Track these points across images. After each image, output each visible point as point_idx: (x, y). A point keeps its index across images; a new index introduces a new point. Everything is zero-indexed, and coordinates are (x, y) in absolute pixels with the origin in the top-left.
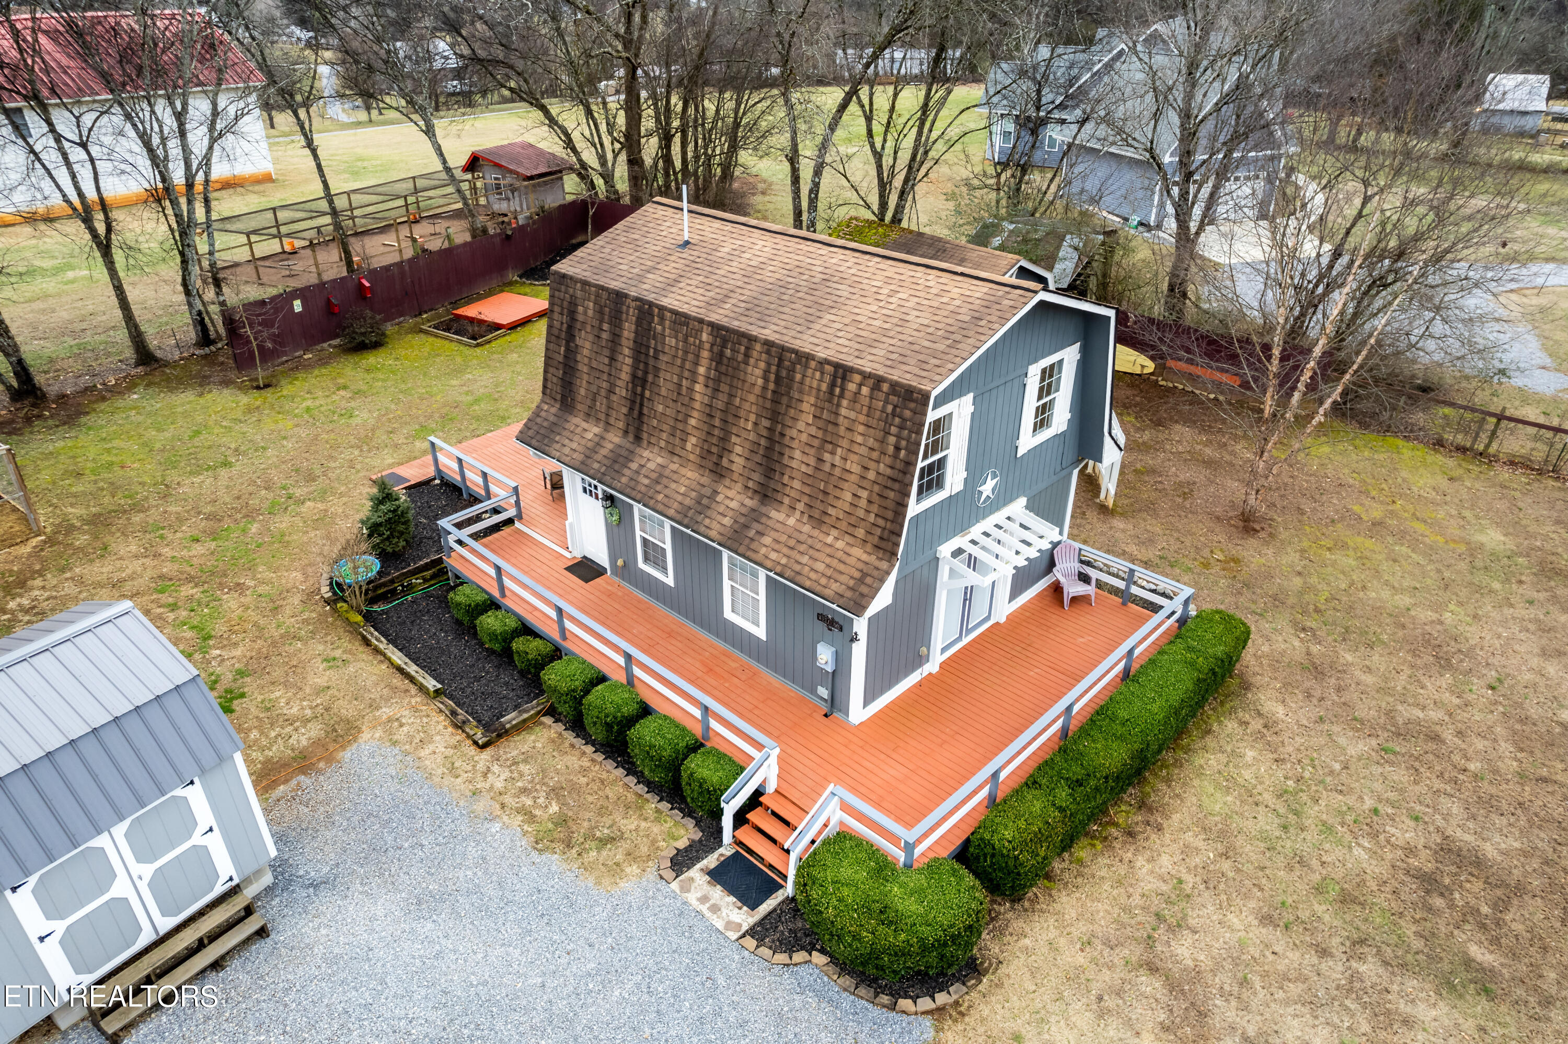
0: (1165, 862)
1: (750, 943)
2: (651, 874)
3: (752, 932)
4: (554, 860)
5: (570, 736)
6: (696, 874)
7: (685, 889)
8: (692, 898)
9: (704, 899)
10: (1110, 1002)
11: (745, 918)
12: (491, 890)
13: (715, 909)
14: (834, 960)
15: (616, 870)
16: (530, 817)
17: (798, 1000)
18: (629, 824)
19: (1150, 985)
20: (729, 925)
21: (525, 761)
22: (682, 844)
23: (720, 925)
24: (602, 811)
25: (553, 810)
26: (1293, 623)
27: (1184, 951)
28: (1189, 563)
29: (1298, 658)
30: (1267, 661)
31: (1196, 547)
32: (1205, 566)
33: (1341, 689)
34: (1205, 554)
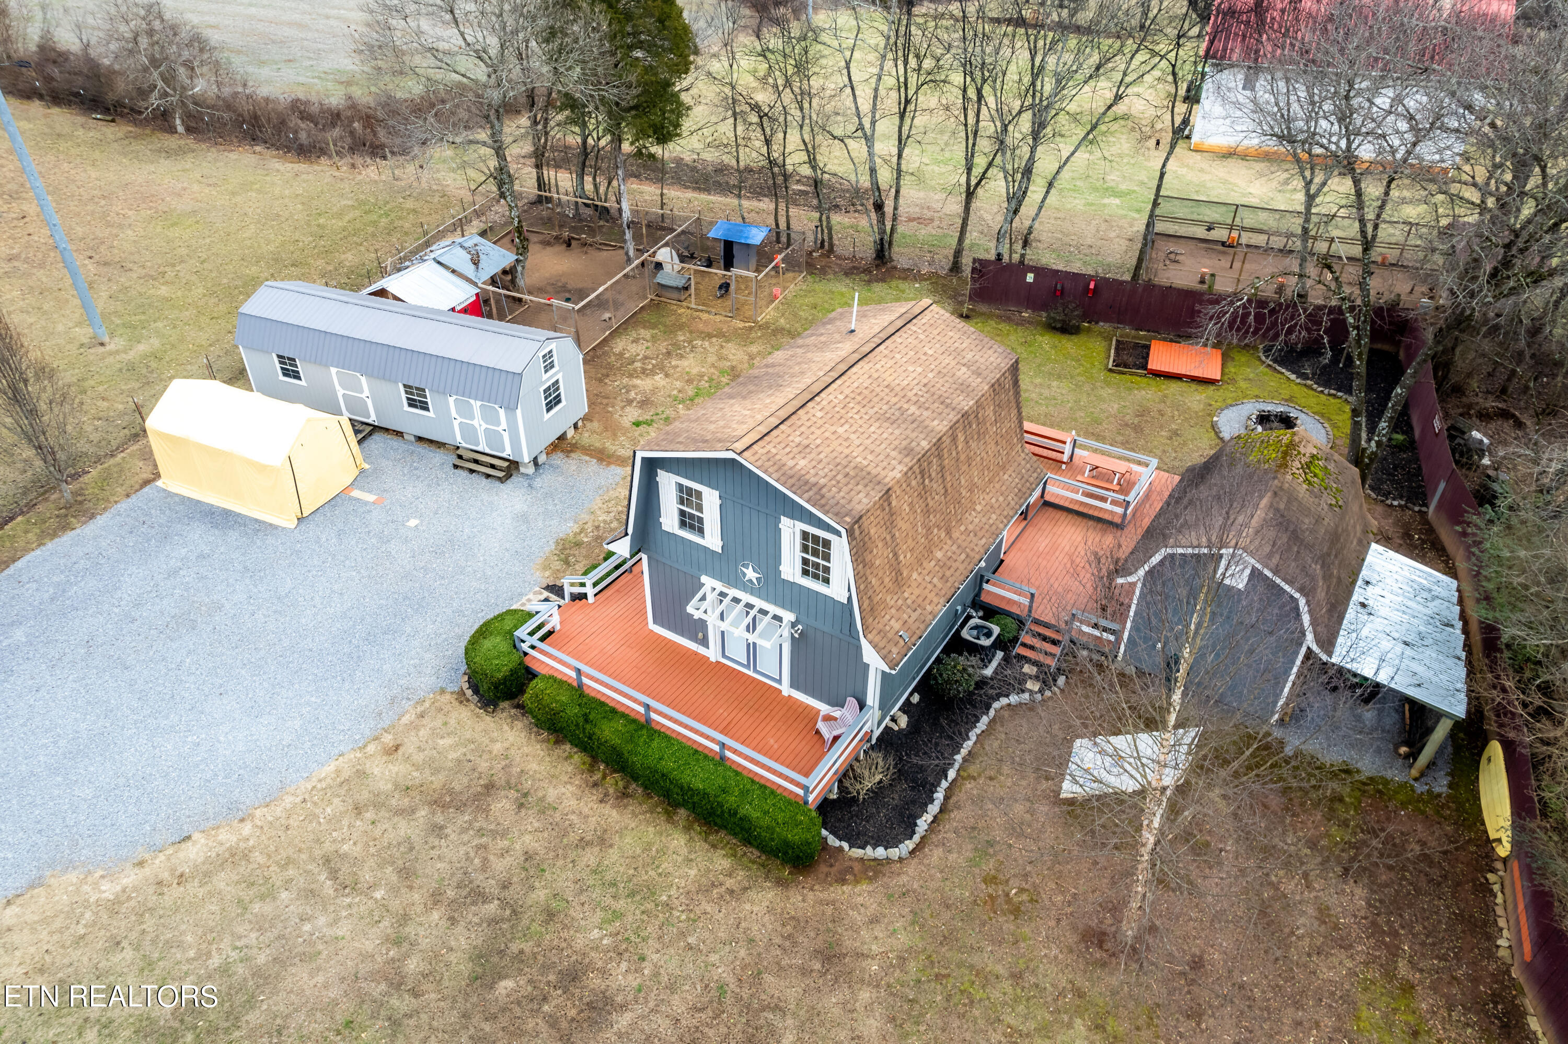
2: (545, 580)
4: (550, 547)
7: (535, 593)
8: (530, 596)
15: (547, 567)
16: (578, 534)
18: (580, 567)
19: (478, 785)
24: (586, 557)
25: (586, 540)
26: (910, 950)
27: (502, 806)
28: (989, 866)
29: (848, 944)
30: (829, 910)
31: (1026, 876)
32: (990, 880)
33: (805, 972)
34: (1015, 882)
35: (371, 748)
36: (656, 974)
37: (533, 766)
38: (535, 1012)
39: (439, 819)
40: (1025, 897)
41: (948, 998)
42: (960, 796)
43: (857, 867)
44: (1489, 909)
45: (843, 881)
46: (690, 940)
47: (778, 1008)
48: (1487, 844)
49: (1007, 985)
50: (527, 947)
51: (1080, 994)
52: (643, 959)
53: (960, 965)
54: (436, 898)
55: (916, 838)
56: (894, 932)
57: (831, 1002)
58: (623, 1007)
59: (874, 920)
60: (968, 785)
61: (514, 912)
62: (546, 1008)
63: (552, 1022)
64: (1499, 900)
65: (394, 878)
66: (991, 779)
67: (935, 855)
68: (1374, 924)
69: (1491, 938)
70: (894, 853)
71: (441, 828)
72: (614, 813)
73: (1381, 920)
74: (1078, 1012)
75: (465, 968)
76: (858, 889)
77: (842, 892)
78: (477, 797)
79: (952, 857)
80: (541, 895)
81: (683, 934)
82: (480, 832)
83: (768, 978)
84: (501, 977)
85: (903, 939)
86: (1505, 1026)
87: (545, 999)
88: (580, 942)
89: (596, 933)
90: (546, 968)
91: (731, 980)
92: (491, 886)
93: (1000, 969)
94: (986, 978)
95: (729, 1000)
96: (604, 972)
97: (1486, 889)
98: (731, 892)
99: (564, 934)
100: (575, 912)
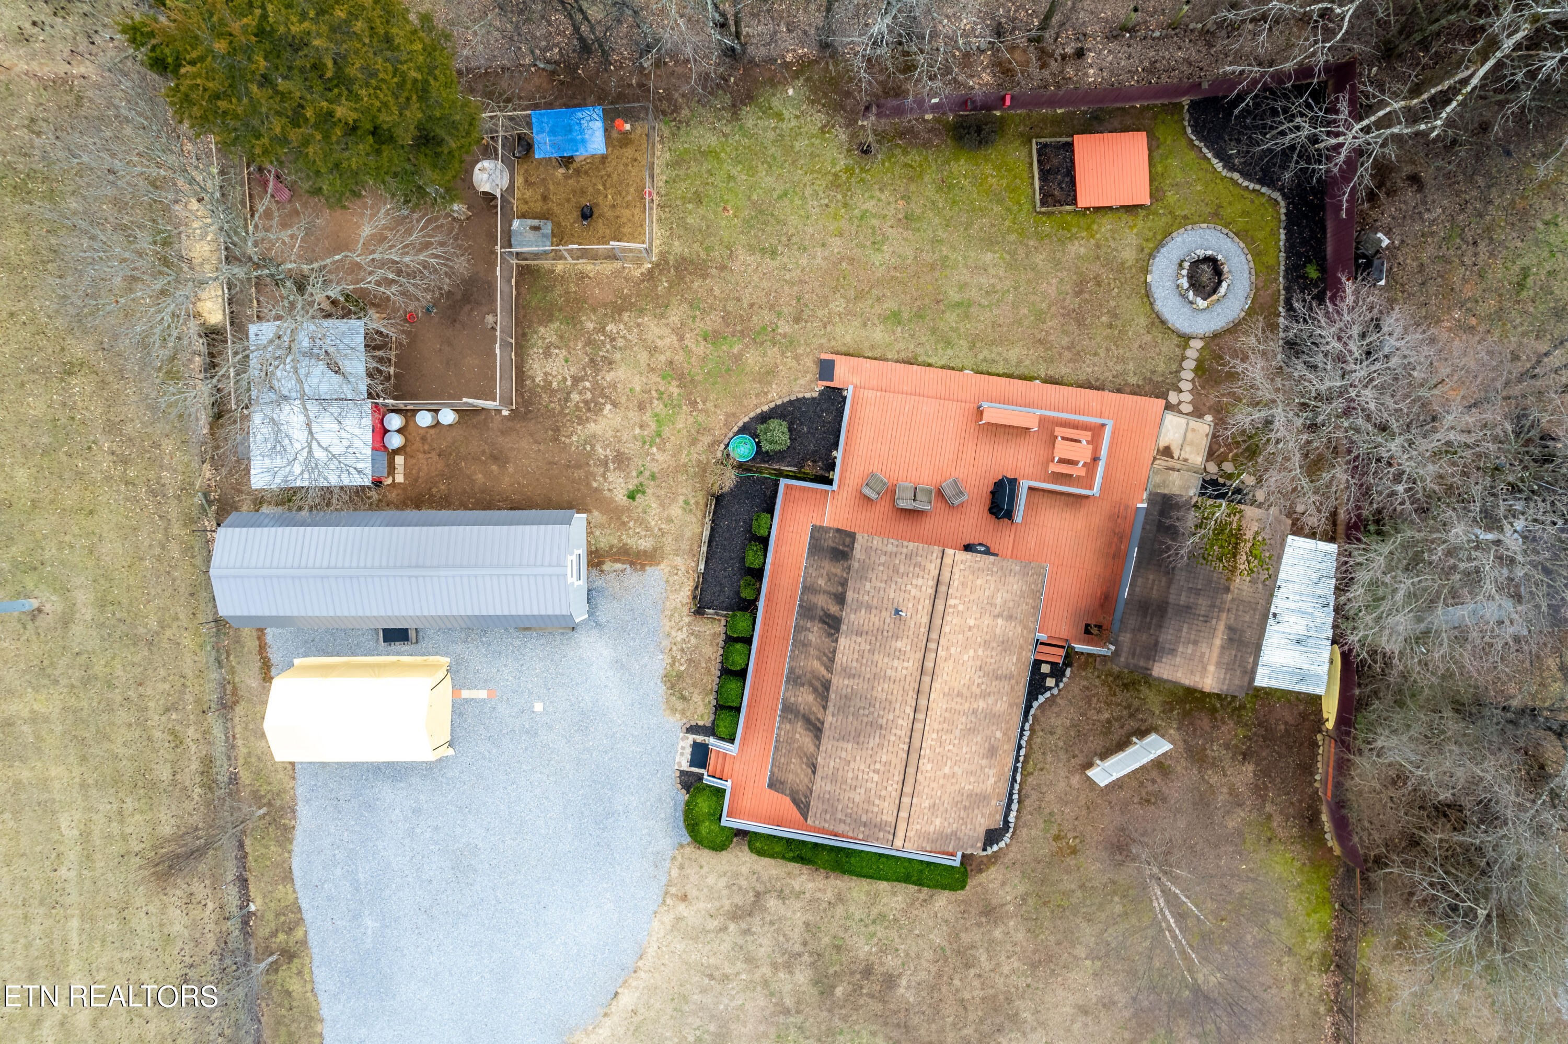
0: (811, 885)
1: (678, 774)
2: (680, 724)
3: (681, 772)
4: (662, 688)
5: (720, 640)
6: (691, 737)
7: (683, 739)
8: (682, 744)
9: (683, 748)
10: (735, 888)
11: (685, 766)
12: (637, 680)
13: (682, 754)
14: (688, 803)
15: (673, 710)
16: (672, 665)
17: (669, 800)
18: (697, 698)
19: (751, 896)
20: (679, 764)
21: (696, 637)
22: (701, 723)
23: (677, 760)
24: (694, 685)
25: (682, 668)
26: (1026, 894)
27: (772, 903)
28: (1054, 830)
29: (994, 902)
30: (979, 889)
31: (1075, 829)
32: (1057, 838)
33: (979, 925)
34: (1070, 835)
35: (669, 901)
36: (907, 955)
37: (774, 872)
38: (861, 995)
39: (744, 926)
40: (1077, 841)
41: (1053, 912)
42: (1027, 788)
43: (985, 860)
44: (1314, 757)
45: (980, 871)
46: (917, 932)
47: (973, 947)
48: (1321, 721)
49: (1079, 893)
50: (837, 968)
51: (1114, 882)
52: (897, 950)
53: (1054, 893)
54: (775, 966)
55: (1011, 830)
56: (1016, 886)
57: (998, 933)
58: (900, 975)
59: (1003, 884)
60: (1030, 780)
61: (819, 955)
62: (864, 991)
63: (871, 996)
64: (1320, 751)
65: (745, 966)
66: (1042, 770)
67: (1023, 832)
68: (1256, 786)
69: (1312, 774)
70: (1002, 844)
71: (749, 930)
72: (838, 882)
73: (1260, 783)
74: (1115, 893)
75: (814, 991)
76: (990, 872)
77: (982, 878)
78: (755, 903)
79: (1033, 832)
80: (826, 940)
81: (911, 931)
82: (772, 923)
83: (963, 935)
84: (833, 987)
85: (1021, 889)
86: (1311, 821)
87: (861, 988)
88: (861, 955)
89: (867, 948)
90: (852, 973)
91: (945, 943)
92: (798, 948)
93: (1073, 886)
94: (1067, 894)
95: (948, 952)
96: (882, 964)
97: (1315, 745)
98: (925, 900)
99: (851, 954)
100: (849, 942)
